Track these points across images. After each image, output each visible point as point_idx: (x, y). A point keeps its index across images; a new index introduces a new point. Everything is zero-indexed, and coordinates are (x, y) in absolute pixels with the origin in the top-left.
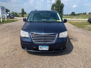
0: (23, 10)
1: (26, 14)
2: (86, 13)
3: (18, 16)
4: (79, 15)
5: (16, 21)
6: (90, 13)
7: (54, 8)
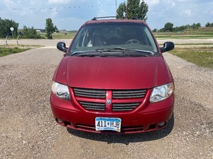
0: (49, 22)
1: (58, 32)
2: (198, 25)
3: (39, 38)
4: (182, 29)
5: (24, 50)
6: (208, 25)
7: (124, 14)
